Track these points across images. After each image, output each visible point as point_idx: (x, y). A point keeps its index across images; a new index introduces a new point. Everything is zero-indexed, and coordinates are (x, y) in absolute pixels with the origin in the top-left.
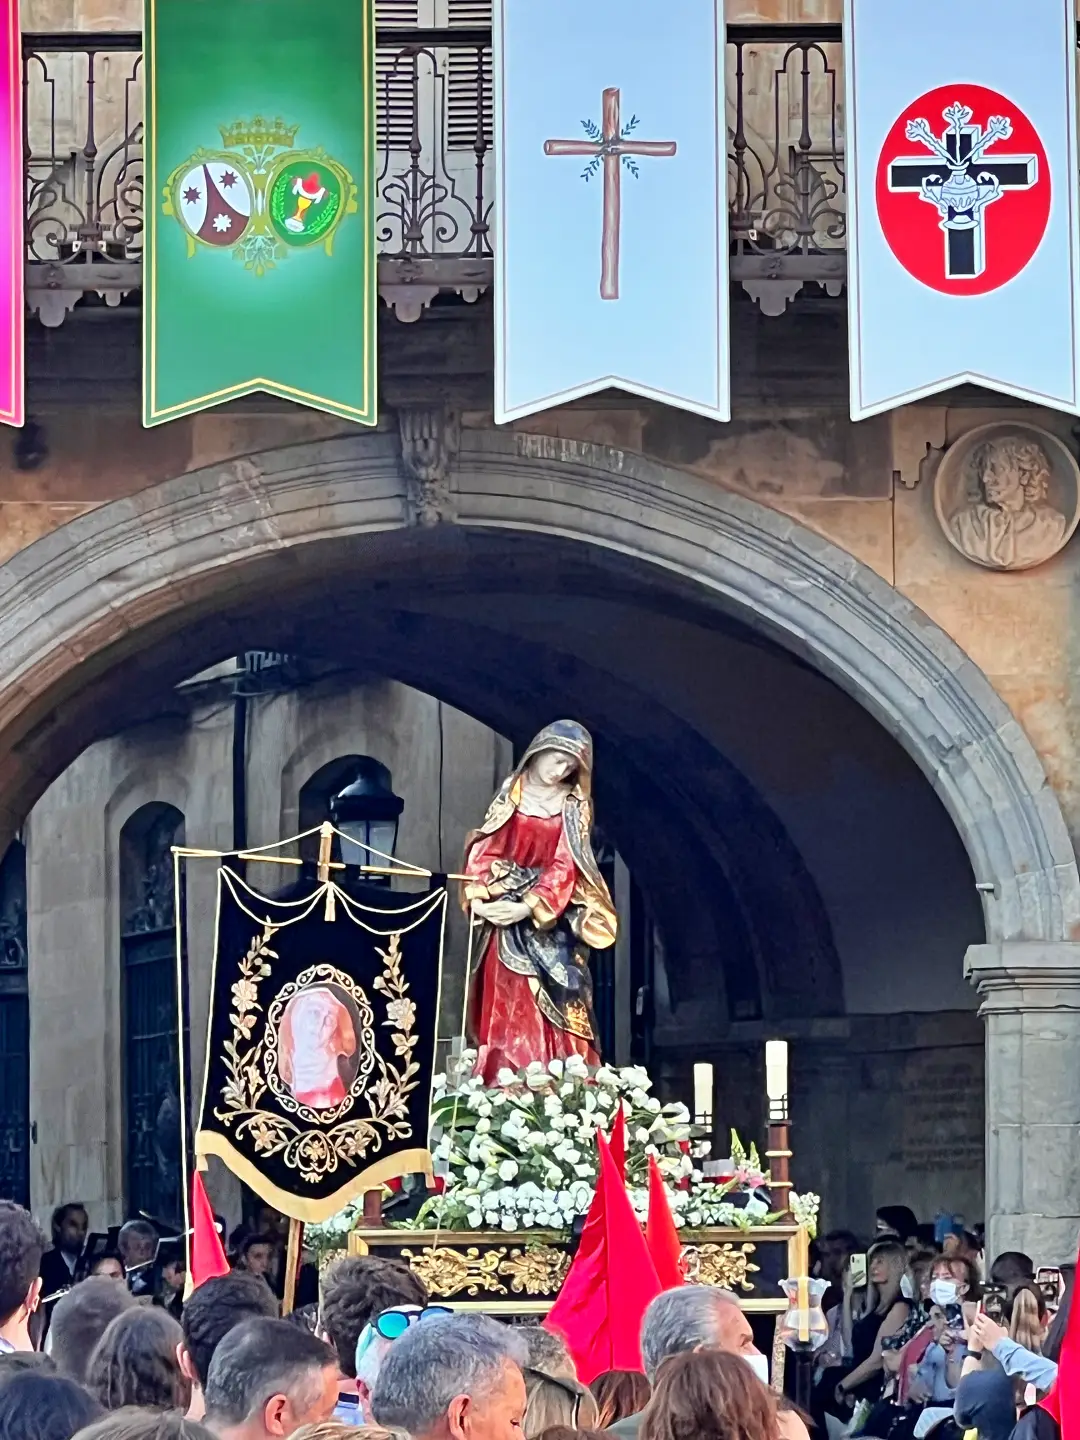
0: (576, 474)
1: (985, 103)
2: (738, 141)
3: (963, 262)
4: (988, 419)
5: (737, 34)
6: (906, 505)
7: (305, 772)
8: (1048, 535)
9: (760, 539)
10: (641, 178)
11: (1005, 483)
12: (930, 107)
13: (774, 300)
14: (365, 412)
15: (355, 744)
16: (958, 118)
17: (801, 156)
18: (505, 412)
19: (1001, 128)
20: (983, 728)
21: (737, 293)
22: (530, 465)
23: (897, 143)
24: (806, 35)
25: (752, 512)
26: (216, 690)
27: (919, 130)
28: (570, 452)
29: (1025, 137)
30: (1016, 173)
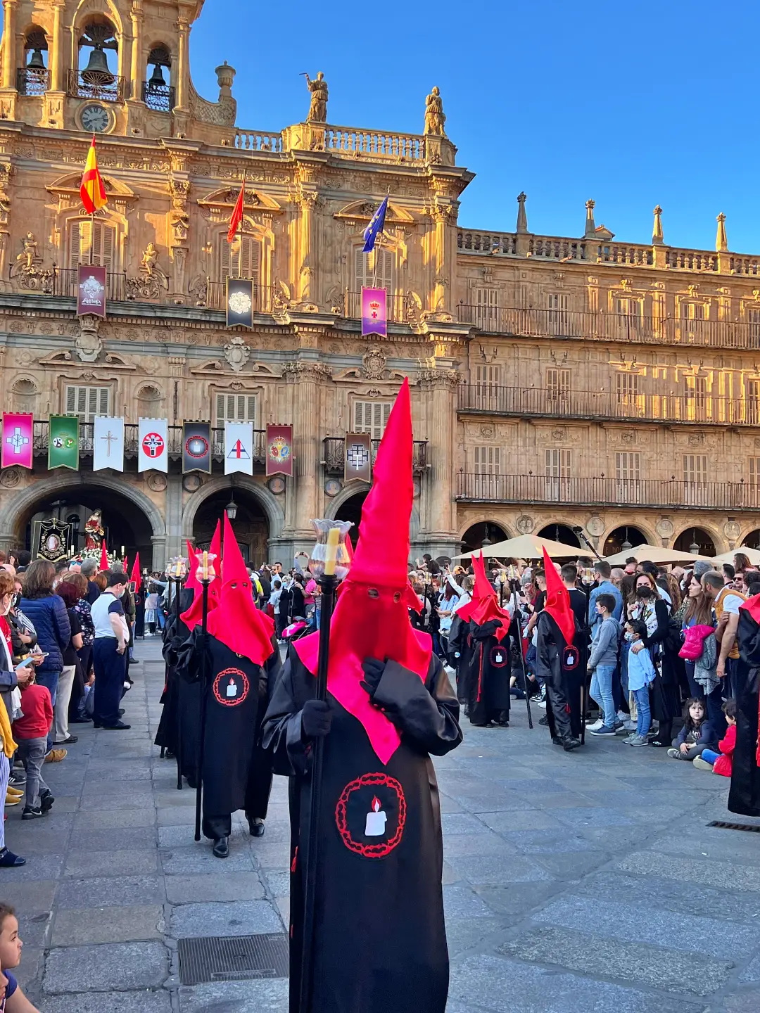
0: (104, 478)
1: (156, 435)
2: (125, 438)
3: (153, 454)
4: (155, 473)
5: (125, 425)
6: (145, 483)
8: (163, 487)
9: (127, 487)
10: (113, 443)
11: (157, 481)
12: (150, 435)
13: (129, 457)
14: (77, 469)
15: (74, 513)
16: (153, 437)
17: (133, 441)
18: (96, 468)
19: (158, 438)
20: (153, 510)
21: (125, 457)
22: (99, 477)
23: (145, 439)
24: (134, 426)
25: (124, 483)
26: (56, 506)
27: (148, 438)
28: (103, 475)
29: (161, 440)
30: (160, 444)
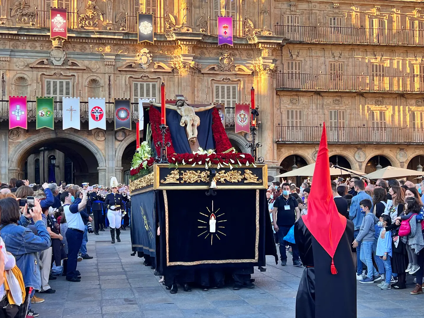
0: (69, 134)
1: (99, 108)
2: (81, 110)
3: (97, 119)
4: (99, 130)
5: (81, 102)
6: (93, 136)
7: (49, 156)
8: (103, 138)
9: (82, 139)
10: (74, 113)
11: (100, 135)
12: (95, 108)
13: (83, 121)
14: (53, 129)
15: (52, 154)
16: (97, 109)
17: (85, 111)
20: (98, 152)
21: (81, 121)
23: (92, 110)
24: (86, 103)
25: (81, 136)
26: (42, 150)
27: (94, 109)
28: (68, 132)
29: (102, 110)
30: (101, 113)
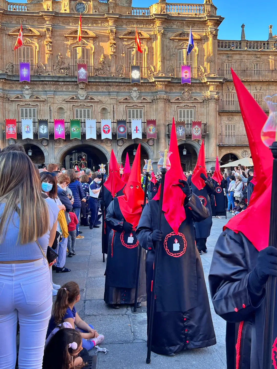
0: (90, 142)
1: (107, 126)
2: (96, 127)
3: (106, 132)
4: (107, 140)
5: (96, 122)
6: (104, 143)
8: (110, 145)
9: (98, 145)
10: (92, 129)
11: (108, 143)
12: (105, 126)
13: (98, 134)
14: (80, 139)
16: (106, 126)
17: (99, 128)
18: (87, 138)
19: (108, 127)
20: (107, 153)
21: (97, 134)
22: (88, 141)
23: (103, 127)
24: (99, 122)
27: (104, 127)
29: (109, 127)
30: (108, 129)
